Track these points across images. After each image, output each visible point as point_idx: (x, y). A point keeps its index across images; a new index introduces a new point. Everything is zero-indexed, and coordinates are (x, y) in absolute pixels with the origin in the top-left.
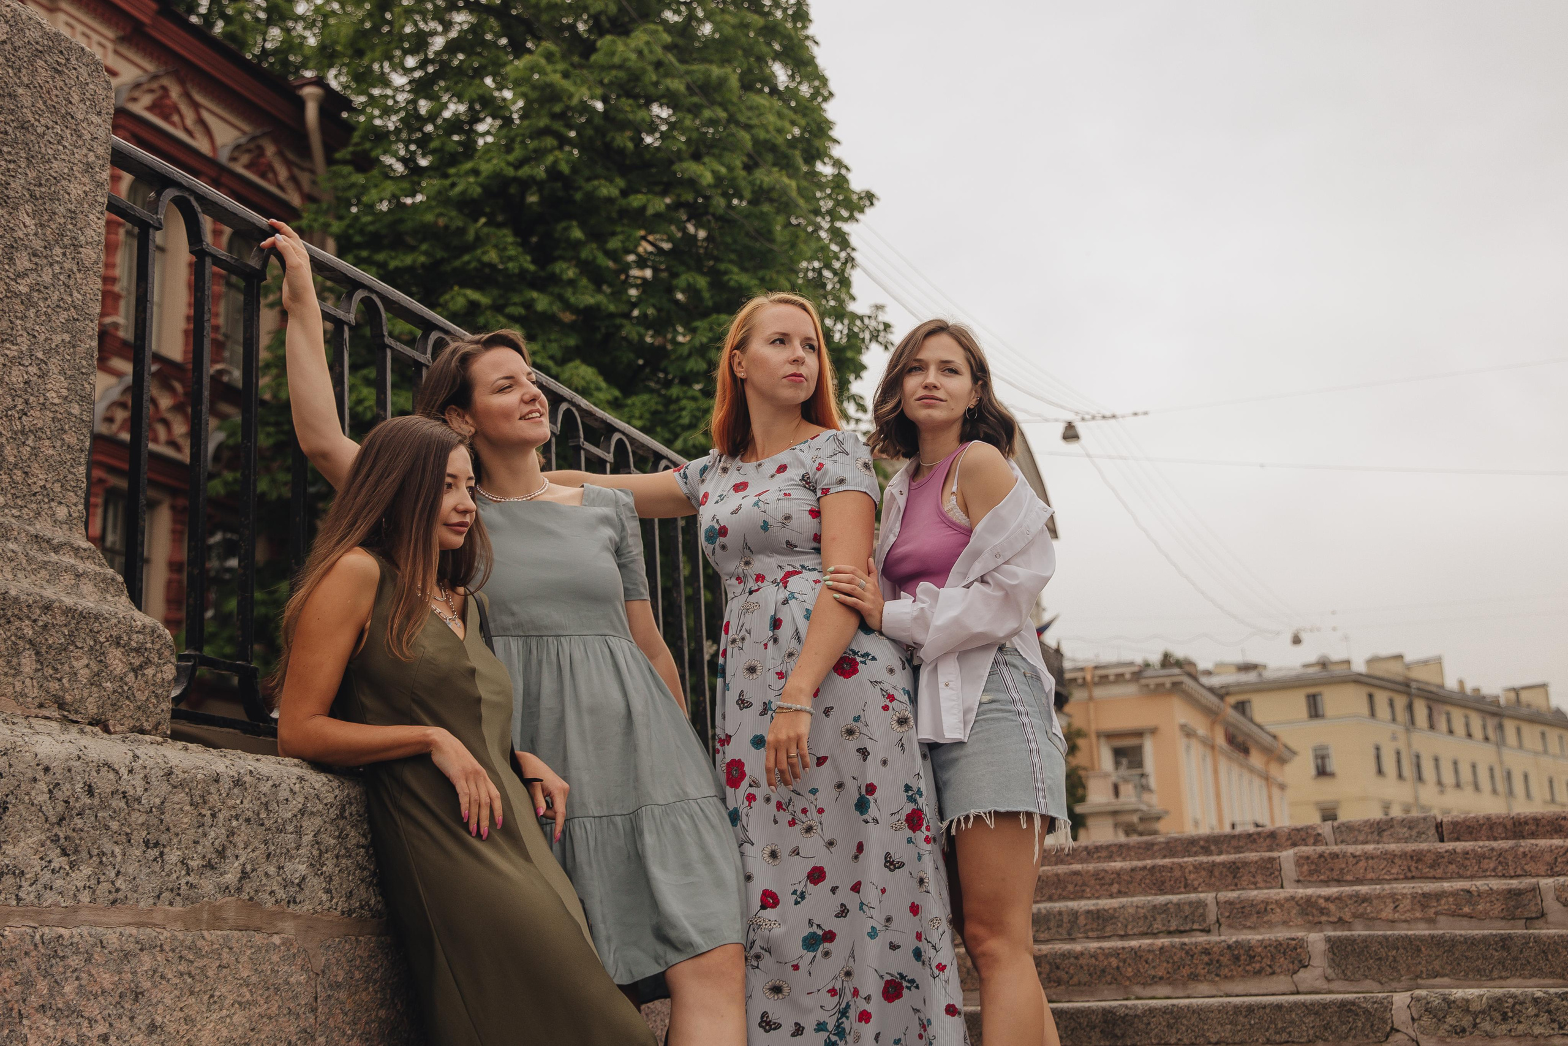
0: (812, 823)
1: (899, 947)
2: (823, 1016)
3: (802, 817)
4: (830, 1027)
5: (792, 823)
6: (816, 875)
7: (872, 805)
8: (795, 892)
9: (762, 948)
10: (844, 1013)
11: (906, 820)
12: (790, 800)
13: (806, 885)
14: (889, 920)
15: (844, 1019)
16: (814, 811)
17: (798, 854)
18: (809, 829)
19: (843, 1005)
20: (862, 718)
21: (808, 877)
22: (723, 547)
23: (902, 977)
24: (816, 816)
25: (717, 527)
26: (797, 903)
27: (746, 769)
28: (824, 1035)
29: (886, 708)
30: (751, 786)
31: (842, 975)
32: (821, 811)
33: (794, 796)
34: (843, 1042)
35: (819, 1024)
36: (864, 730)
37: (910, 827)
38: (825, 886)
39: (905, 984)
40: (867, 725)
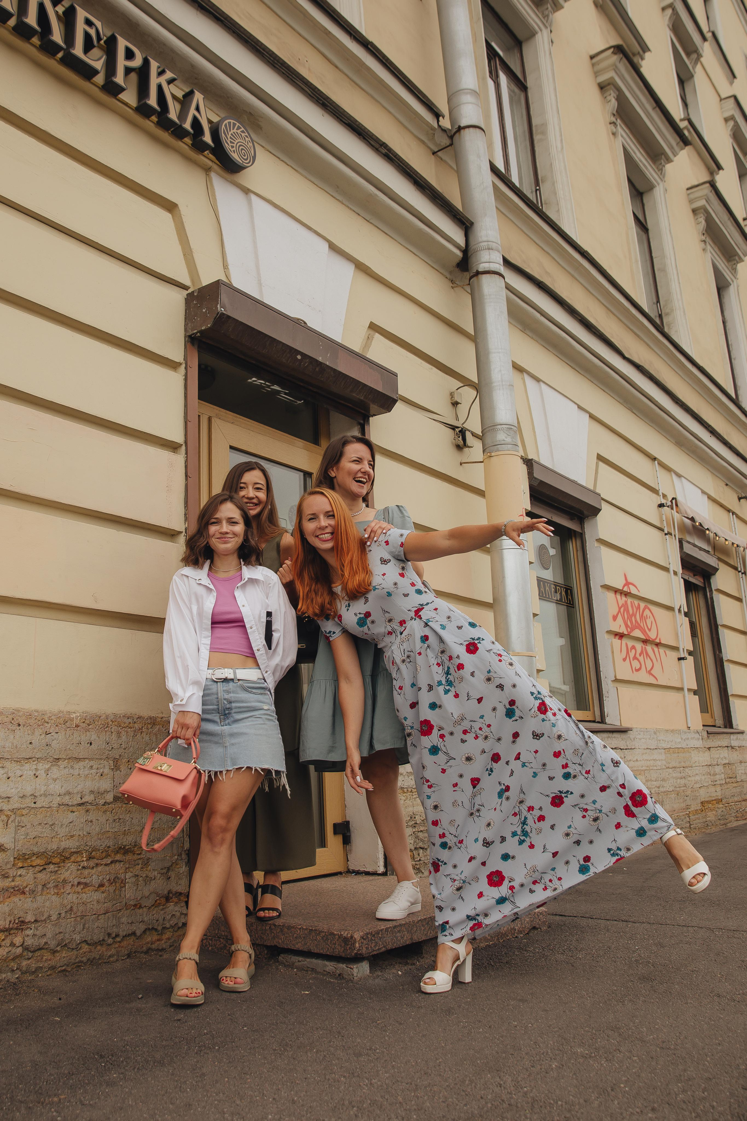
0: (486, 734)
1: (554, 777)
2: (514, 828)
3: (480, 732)
4: (519, 833)
5: (476, 737)
6: (496, 758)
7: (516, 710)
8: (487, 770)
9: (479, 805)
10: (524, 823)
11: (538, 710)
12: (471, 726)
13: (492, 764)
14: (544, 765)
15: (525, 826)
16: (485, 727)
17: (485, 752)
18: (486, 738)
19: (523, 819)
20: (492, 670)
21: (492, 760)
22: (373, 622)
23: (561, 792)
24: (487, 729)
25: (362, 616)
26: (490, 775)
27: (432, 723)
28: (517, 838)
29: (500, 661)
30: (439, 730)
31: (518, 804)
32: (489, 726)
33: (473, 724)
34: (528, 838)
35: (513, 833)
36: (495, 675)
37: (541, 713)
38: (502, 762)
39: (563, 795)
40: (496, 672)
